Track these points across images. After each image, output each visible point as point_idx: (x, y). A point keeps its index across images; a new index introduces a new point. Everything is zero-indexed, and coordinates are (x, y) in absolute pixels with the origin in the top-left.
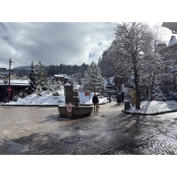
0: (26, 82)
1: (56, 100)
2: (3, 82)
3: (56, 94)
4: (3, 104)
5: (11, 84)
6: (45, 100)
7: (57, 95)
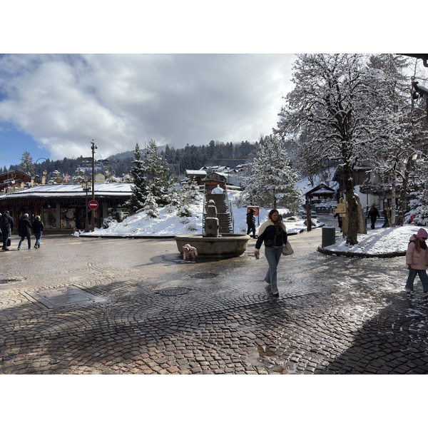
0: (125, 189)
1: (185, 226)
2: (81, 190)
3: (184, 212)
4: (82, 233)
5: (95, 193)
6: (162, 226)
7: (188, 214)
